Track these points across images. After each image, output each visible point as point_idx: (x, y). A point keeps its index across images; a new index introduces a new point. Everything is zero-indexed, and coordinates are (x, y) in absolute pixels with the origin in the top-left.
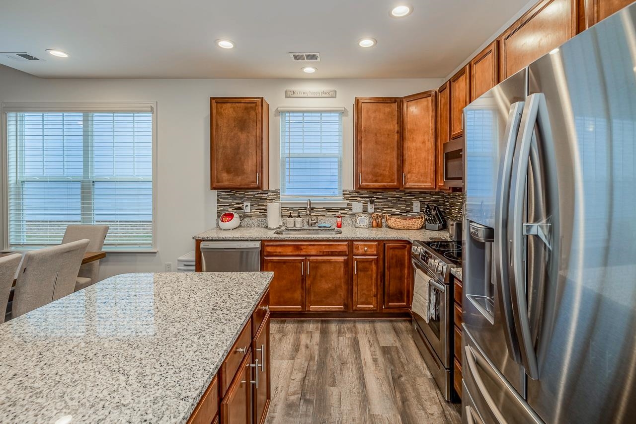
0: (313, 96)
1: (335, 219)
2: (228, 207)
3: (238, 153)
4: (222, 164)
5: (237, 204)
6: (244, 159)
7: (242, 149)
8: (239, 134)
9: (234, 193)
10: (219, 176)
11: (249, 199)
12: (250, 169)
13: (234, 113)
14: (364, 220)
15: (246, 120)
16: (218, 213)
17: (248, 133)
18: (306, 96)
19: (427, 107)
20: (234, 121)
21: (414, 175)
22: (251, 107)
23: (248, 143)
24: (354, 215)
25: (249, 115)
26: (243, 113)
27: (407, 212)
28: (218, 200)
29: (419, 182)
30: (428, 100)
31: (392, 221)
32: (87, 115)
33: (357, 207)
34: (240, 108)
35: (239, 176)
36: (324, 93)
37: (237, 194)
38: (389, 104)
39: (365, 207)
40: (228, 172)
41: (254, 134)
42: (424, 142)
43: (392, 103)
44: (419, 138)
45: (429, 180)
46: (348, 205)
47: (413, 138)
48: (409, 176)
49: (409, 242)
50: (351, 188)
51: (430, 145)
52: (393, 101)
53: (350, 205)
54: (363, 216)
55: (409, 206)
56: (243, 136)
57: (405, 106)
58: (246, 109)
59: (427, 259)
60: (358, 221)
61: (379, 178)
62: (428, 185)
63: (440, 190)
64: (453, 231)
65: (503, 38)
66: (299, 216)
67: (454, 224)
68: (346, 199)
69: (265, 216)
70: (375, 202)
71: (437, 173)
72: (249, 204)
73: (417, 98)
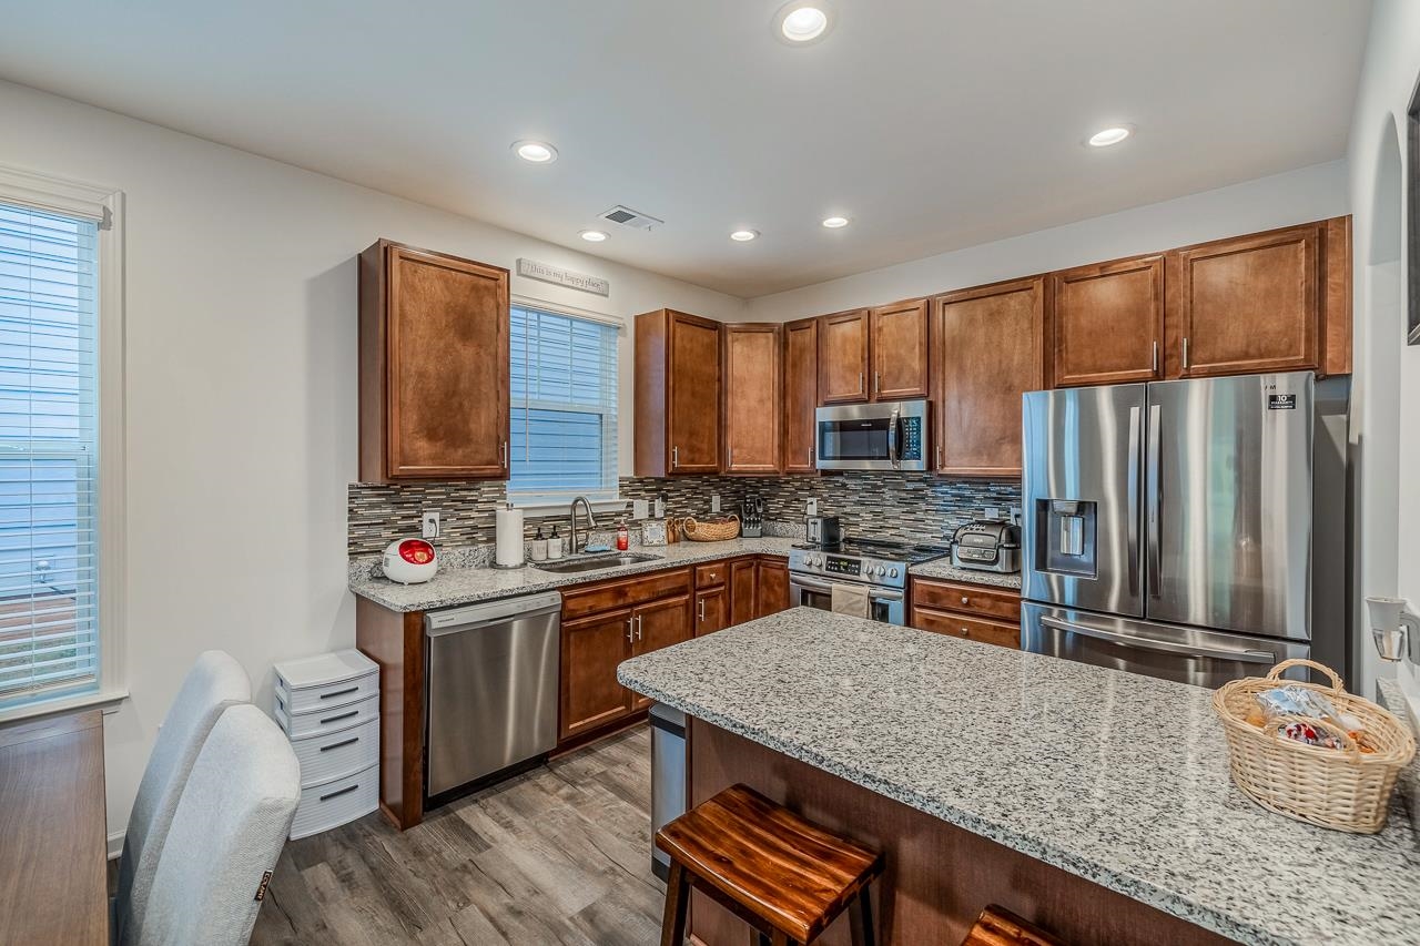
0: (570, 284)
1: (609, 535)
2: (381, 528)
3: (454, 393)
4: (415, 417)
5: (404, 518)
6: (471, 409)
7: (464, 385)
8: (459, 346)
9: (398, 492)
10: (406, 447)
11: (436, 504)
12: (483, 432)
13: (446, 293)
14: (656, 533)
15: (473, 315)
16: (350, 545)
17: (480, 346)
18: (557, 280)
20: (447, 313)
21: (745, 451)
22: (486, 288)
23: (478, 370)
24: (636, 523)
25: (481, 304)
26: (467, 296)
27: (706, 512)
28: (351, 510)
29: (753, 462)
30: (767, 338)
31: (702, 529)
33: (641, 509)
34: (461, 283)
35: (459, 447)
36: (589, 282)
37: (405, 495)
38: (707, 331)
39: (651, 508)
40: (431, 435)
41: (492, 350)
42: (761, 401)
43: (712, 329)
44: (752, 394)
45: (769, 459)
46: (628, 506)
47: (742, 392)
48: (736, 452)
49: (757, 556)
50: (631, 474)
51: (770, 406)
52: (714, 326)
53: (630, 505)
54: (654, 525)
55: (708, 502)
56: (467, 353)
57: (729, 338)
58: (475, 288)
59: (845, 567)
60: (646, 534)
61: (697, 456)
62: (769, 467)
63: (789, 474)
64: (817, 532)
65: (941, 300)
66: (554, 535)
67: (819, 521)
68: (624, 494)
69: (474, 541)
70: (665, 499)
71: (783, 448)
72: (436, 516)
73: (751, 329)
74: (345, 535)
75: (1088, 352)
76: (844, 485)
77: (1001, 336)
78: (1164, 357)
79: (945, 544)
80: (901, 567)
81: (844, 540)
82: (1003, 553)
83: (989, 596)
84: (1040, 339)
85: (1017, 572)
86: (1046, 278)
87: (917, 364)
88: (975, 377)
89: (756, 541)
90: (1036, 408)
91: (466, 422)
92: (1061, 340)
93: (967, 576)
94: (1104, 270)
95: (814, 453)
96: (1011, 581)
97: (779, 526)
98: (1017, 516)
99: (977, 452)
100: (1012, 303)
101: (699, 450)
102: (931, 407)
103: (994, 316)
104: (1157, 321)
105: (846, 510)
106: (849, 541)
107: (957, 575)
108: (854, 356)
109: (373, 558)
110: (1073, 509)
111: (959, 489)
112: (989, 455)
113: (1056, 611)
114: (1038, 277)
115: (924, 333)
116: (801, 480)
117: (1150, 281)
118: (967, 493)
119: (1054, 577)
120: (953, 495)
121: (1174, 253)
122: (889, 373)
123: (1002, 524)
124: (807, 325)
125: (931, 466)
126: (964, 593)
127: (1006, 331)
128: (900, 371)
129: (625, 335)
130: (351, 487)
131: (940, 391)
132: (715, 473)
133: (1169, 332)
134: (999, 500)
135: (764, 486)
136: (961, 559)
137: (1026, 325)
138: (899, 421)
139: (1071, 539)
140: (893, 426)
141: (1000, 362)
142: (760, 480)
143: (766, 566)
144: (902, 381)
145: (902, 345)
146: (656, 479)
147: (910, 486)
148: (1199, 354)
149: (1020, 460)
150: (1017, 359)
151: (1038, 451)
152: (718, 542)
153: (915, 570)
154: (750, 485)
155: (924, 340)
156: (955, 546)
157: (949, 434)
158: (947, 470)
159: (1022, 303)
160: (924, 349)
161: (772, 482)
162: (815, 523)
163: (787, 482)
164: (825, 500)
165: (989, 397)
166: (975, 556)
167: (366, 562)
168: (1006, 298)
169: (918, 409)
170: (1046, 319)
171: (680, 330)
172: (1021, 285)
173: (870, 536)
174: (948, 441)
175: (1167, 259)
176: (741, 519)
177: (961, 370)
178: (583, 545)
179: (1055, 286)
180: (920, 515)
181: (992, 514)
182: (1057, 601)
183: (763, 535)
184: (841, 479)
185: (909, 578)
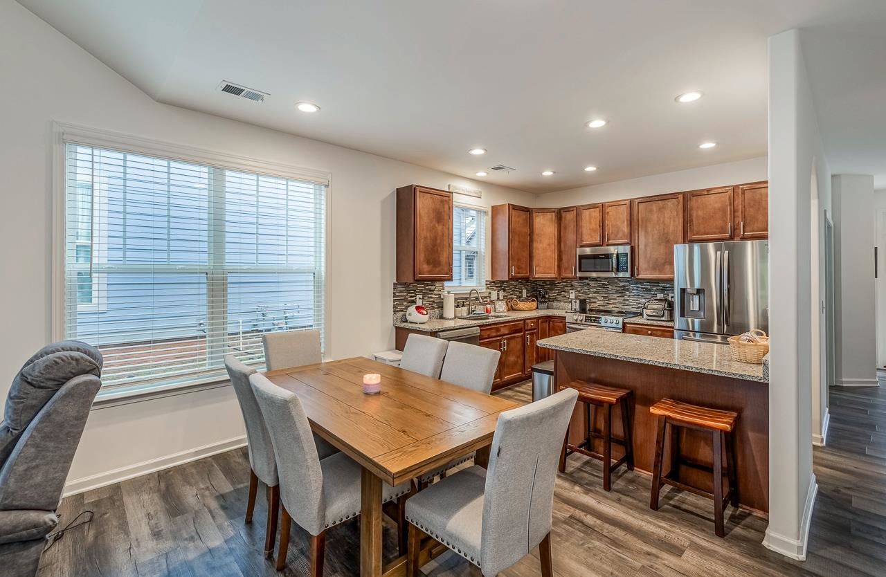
0: (468, 194)
1: (482, 307)
2: (403, 301)
3: (435, 245)
4: (423, 255)
5: (411, 297)
6: (441, 251)
7: (438, 241)
8: (437, 225)
9: (408, 286)
11: (419, 291)
12: (444, 261)
13: (433, 204)
14: (501, 307)
15: (441, 212)
16: (394, 308)
17: (443, 225)
18: (463, 192)
19: (552, 218)
20: (433, 212)
21: (541, 268)
22: (446, 201)
23: (443, 235)
24: (492, 302)
25: (443, 208)
26: (439, 205)
27: (521, 297)
28: (394, 293)
29: (545, 273)
30: (552, 215)
31: (521, 305)
32: (217, 171)
33: (494, 295)
34: (437, 200)
35: (437, 267)
37: (411, 287)
39: (498, 294)
40: (428, 263)
41: (447, 226)
42: (549, 245)
43: (527, 212)
44: (545, 241)
45: (552, 272)
47: (541, 240)
48: (537, 269)
49: (549, 317)
50: (490, 279)
51: (554, 247)
52: (527, 210)
53: (490, 293)
54: (500, 302)
55: (521, 292)
56: (439, 228)
57: (534, 215)
58: (442, 201)
59: (594, 320)
60: (497, 307)
61: (520, 270)
62: (553, 275)
63: (563, 279)
64: (577, 306)
65: (637, 201)
66: (463, 306)
67: (578, 301)
68: (488, 288)
69: (433, 308)
70: (504, 290)
71: (559, 267)
72: (421, 296)
73: (543, 211)
74: (392, 304)
75: (702, 226)
76: (588, 284)
77: (664, 217)
78: (734, 229)
79: (639, 310)
80: (621, 319)
81: (589, 310)
82: (666, 312)
83: (660, 330)
84: (681, 220)
85: (672, 320)
86: (684, 194)
87: (626, 229)
88: (653, 236)
89: (545, 311)
90: (680, 251)
91: (439, 257)
92: (691, 221)
93: (650, 322)
94: (708, 192)
95: (575, 269)
96: (670, 324)
97: (555, 304)
98: (672, 297)
99: (654, 269)
100: (669, 204)
101: (522, 268)
102: (632, 249)
103: (661, 209)
104: (731, 214)
105: (589, 296)
106: (591, 310)
107: (646, 322)
108: (595, 224)
109: (402, 313)
110: (695, 292)
111: (645, 285)
112: (659, 270)
113: (691, 333)
114: (680, 193)
115: (629, 215)
116: (566, 282)
117: (728, 197)
118: (649, 287)
119: (690, 320)
120: (642, 288)
121: (737, 186)
122: (612, 233)
123: (666, 300)
124: (571, 209)
125: (632, 274)
126: (649, 330)
127: (667, 216)
128: (618, 232)
129: (487, 215)
130: (394, 284)
131: (637, 241)
132: (527, 279)
133: (735, 219)
134: (663, 290)
135: (547, 285)
136: (648, 315)
137: (675, 213)
138: (617, 255)
139: (695, 304)
140: (615, 257)
141: (664, 229)
142: (545, 282)
143: (554, 322)
144: (618, 236)
145: (618, 221)
146: (500, 281)
147: (621, 284)
148: (748, 228)
149: (673, 272)
150: (671, 228)
151: (681, 268)
152: (528, 311)
153: (626, 321)
154: (539, 285)
155: (629, 218)
156: (644, 310)
157: (641, 260)
158: (640, 277)
159: (673, 204)
160: (629, 222)
161: (552, 283)
162: (576, 302)
163: (559, 283)
164: (579, 291)
165: (660, 244)
166: (654, 314)
167: (400, 314)
168: (666, 202)
169: (627, 249)
170: (684, 211)
171: (514, 213)
172: (673, 196)
173: (602, 308)
174: (640, 265)
175: (735, 188)
176: (537, 300)
177: (646, 232)
178: (474, 311)
179: (687, 197)
180: (626, 298)
181: (660, 296)
182: (691, 329)
183: (548, 308)
184: (586, 281)
185: (624, 324)
